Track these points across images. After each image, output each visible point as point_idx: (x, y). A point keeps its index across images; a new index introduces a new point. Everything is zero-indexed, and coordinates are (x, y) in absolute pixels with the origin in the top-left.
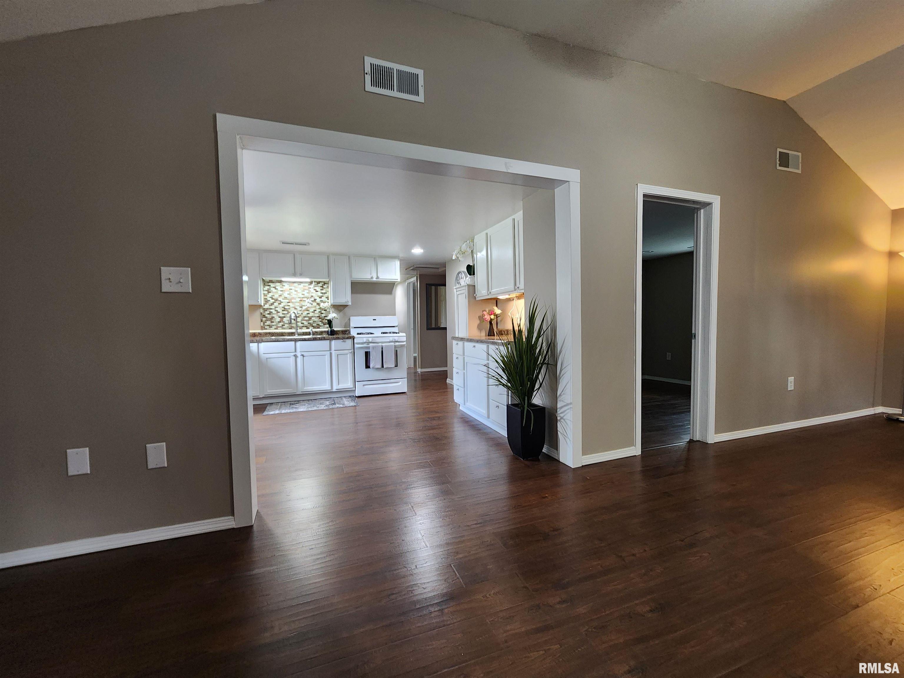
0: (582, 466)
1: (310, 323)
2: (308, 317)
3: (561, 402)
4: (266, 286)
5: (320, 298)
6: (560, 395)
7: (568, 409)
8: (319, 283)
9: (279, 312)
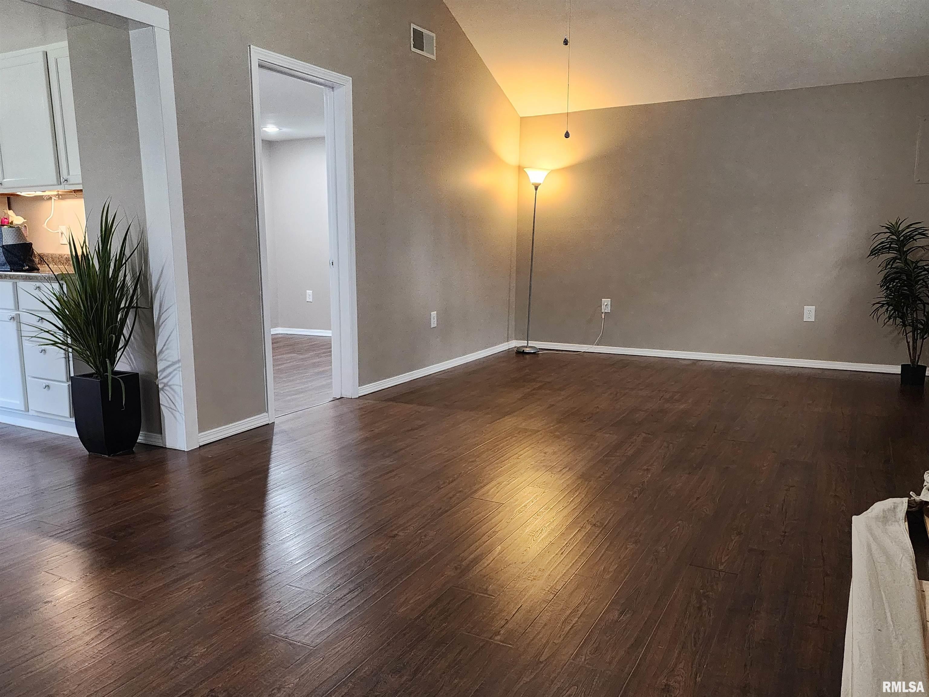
0: (200, 446)
3: (164, 361)
6: (161, 352)
7: (175, 370)
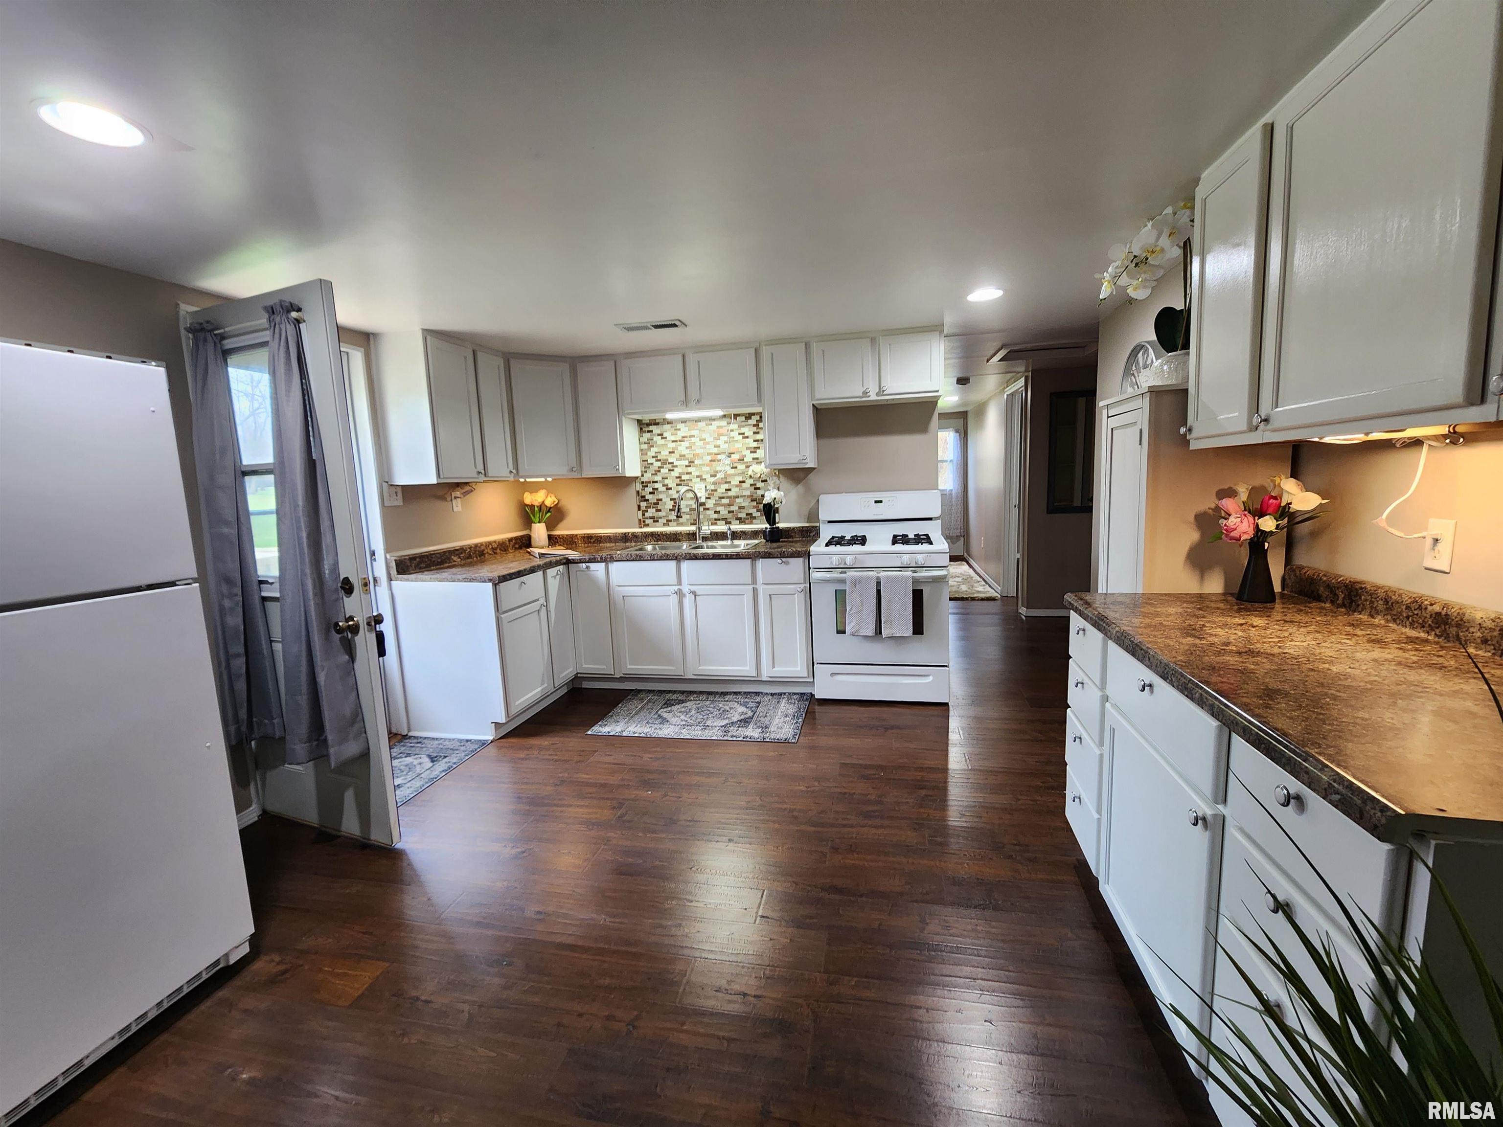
1: (733, 512)
2: (727, 497)
4: (645, 432)
5: (751, 452)
8: (749, 416)
9: (670, 489)
